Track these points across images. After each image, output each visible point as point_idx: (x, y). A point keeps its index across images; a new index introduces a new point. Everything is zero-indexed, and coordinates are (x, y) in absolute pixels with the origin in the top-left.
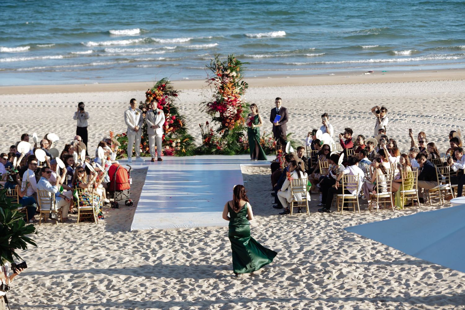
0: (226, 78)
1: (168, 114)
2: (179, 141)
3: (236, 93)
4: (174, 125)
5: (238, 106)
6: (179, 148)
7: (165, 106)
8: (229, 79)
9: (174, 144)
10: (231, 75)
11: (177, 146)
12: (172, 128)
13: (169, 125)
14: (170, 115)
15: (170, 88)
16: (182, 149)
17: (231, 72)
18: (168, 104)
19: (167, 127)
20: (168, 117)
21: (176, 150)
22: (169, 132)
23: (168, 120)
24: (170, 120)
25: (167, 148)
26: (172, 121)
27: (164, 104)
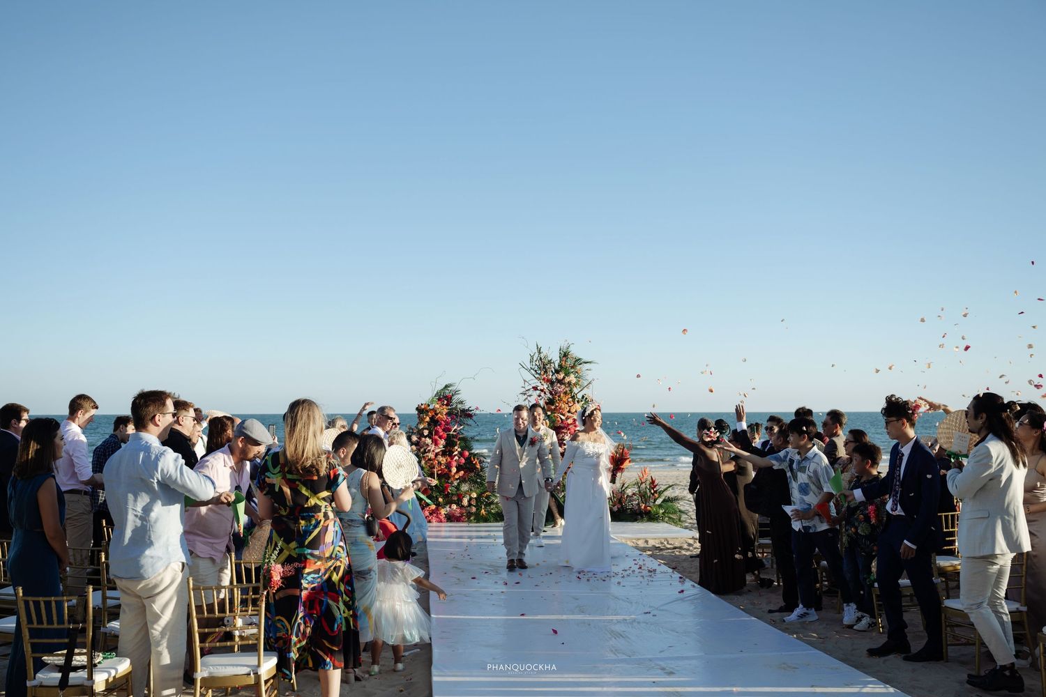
0: (559, 385)
1: (456, 448)
2: (474, 495)
4: (466, 468)
6: (475, 509)
7: (451, 433)
8: (563, 387)
9: (465, 502)
10: (567, 380)
11: (470, 505)
12: (461, 473)
13: (457, 467)
14: (460, 450)
15: (460, 403)
16: (479, 510)
17: (567, 376)
18: (455, 431)
19: (454, 470)
20: (456, 453)
21: (469, 513)
22: (457, 479)
23: (456, 458)
24: (459, 458)
25: (452, 507)
26: (463, 461)
27: (450, 430)
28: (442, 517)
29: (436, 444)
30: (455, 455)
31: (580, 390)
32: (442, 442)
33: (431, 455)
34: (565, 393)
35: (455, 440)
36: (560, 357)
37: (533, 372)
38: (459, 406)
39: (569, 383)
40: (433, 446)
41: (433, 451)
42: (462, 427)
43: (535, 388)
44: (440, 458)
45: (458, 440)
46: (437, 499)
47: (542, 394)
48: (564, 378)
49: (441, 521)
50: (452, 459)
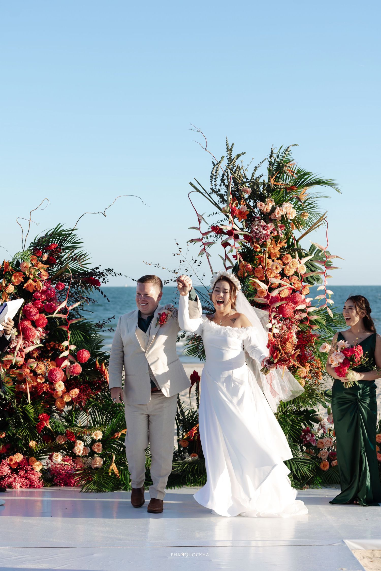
0: (263, 223)
1: (66, 343)
2: (98, 435)
3: (296, 273)
4: (84, 382)
5: (301, 321)
6: (99, 462)
7: (54, 315)
8: (271, 226)
9: (80, 448)
10: (279, 213)
11: (92, 454)
12: (76, 391)
13: (66, 381)
14: (73, 347)
15: (74, 259)
16: (106, 465)
17: (280, 203)
18: (64, 311)
19: (60, 387)
20: (66, 353)
21: (90, 468)
22: (68, 404)
23: (66, 363)
24: (72, 363)
25: (54, 457)
26: (79, 369)
27: (53, 310)
28: (36, 477)
29: (26, 338)
30: (65, 358)
31: (303, 232)
32: (38, 334)
33: (17, 359)
34: (276, 239)
35: (65, 329)
36: (269, 171)
37: (217, 199)
38: (73, 265)
39: (284, 219)
40: (21, 341)
41: (21, 350)
42: (77, 304)
43: (218, 230)
44: (34, 364)
45: (70, 329)
46: (26, 444)
47: (232, 241)
48: (273, 209)
49: (32, 486)
50: (59, 365)
